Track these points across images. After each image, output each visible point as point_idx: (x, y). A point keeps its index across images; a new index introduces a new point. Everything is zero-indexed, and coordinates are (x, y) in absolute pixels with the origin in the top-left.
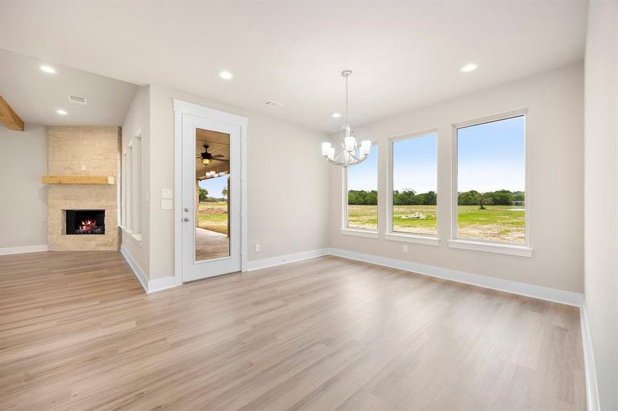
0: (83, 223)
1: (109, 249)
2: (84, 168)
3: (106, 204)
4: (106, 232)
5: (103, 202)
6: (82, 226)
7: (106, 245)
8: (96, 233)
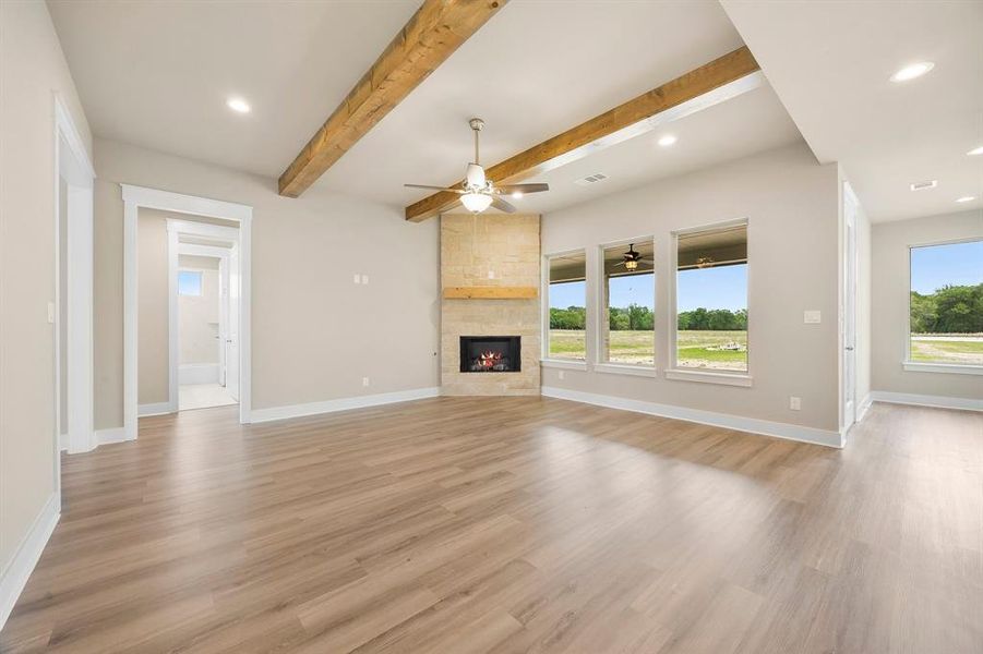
0: (483, 357)
1: (527, 394)
2: (491, 276)
3: (524, 328)
4: (522, 368)
5: (520, 324)
6: (482, 360)
7: (523, 387)
8: (498, 371)
